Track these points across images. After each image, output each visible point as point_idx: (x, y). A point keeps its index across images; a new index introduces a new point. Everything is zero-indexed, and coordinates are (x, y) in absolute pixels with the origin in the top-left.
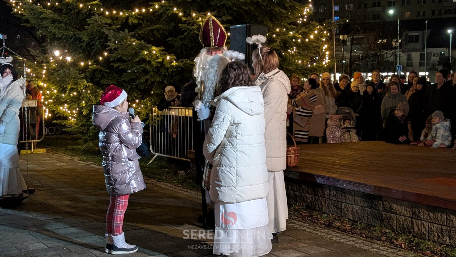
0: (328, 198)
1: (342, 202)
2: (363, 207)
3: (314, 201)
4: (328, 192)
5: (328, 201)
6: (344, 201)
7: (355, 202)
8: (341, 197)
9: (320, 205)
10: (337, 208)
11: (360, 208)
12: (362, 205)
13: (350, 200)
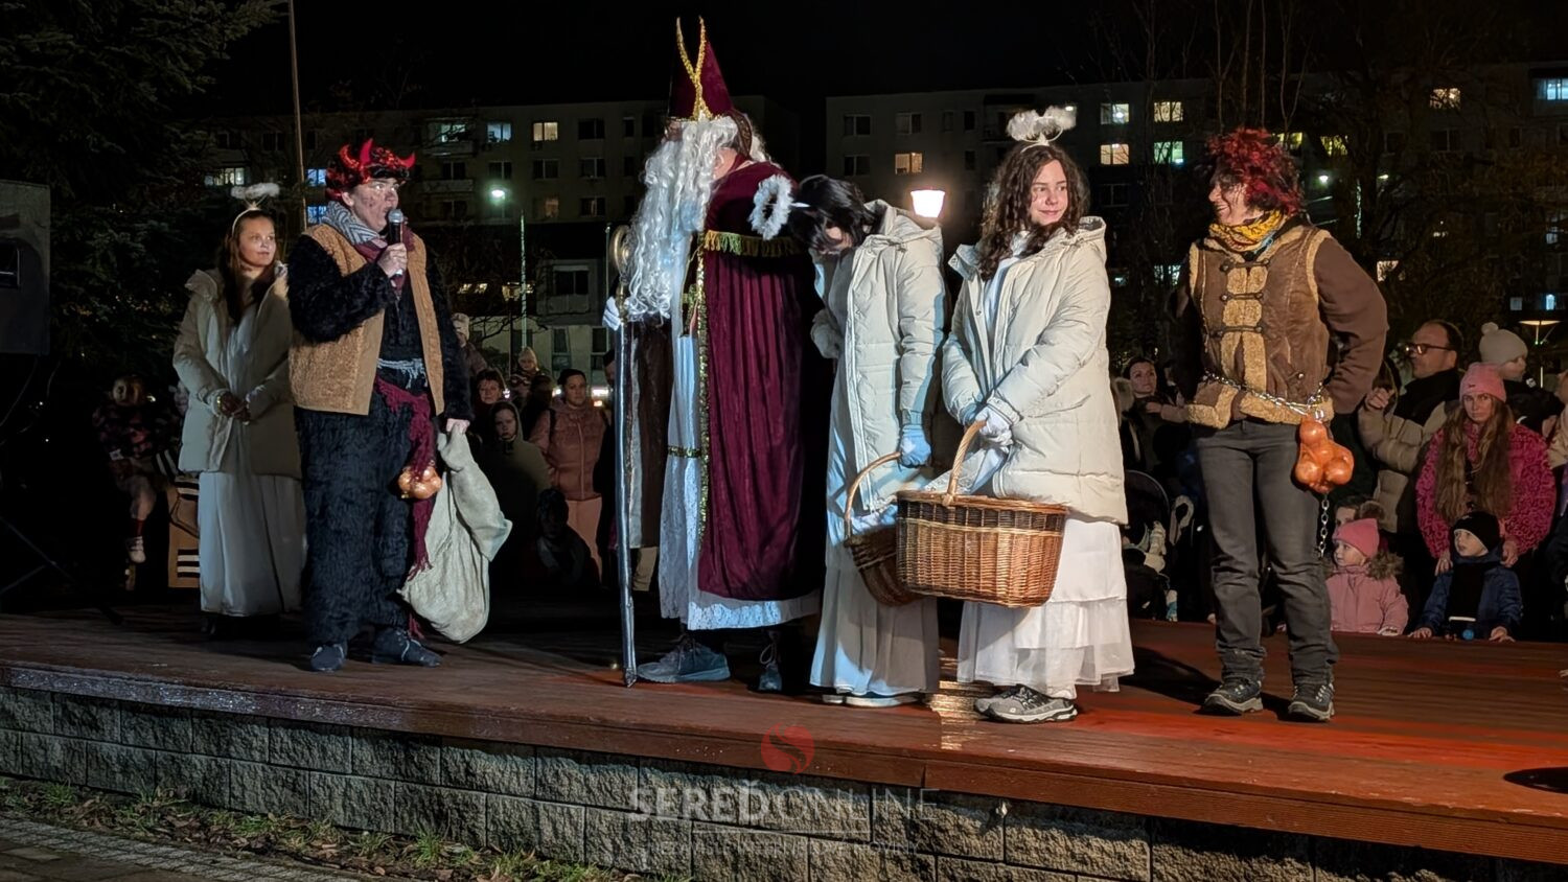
0: (264, 762)
1: (310, 770)
2: (381, 777)
3: (218, 776)
4: (263, 741)
5: (263, 770)
6: (317, 764)
7: (353, 763)
8: (306, 752)
9: (236, 786)
10: (294, 790)
11: (372, 781)
12: (377, 773)
13: (336, 760)
